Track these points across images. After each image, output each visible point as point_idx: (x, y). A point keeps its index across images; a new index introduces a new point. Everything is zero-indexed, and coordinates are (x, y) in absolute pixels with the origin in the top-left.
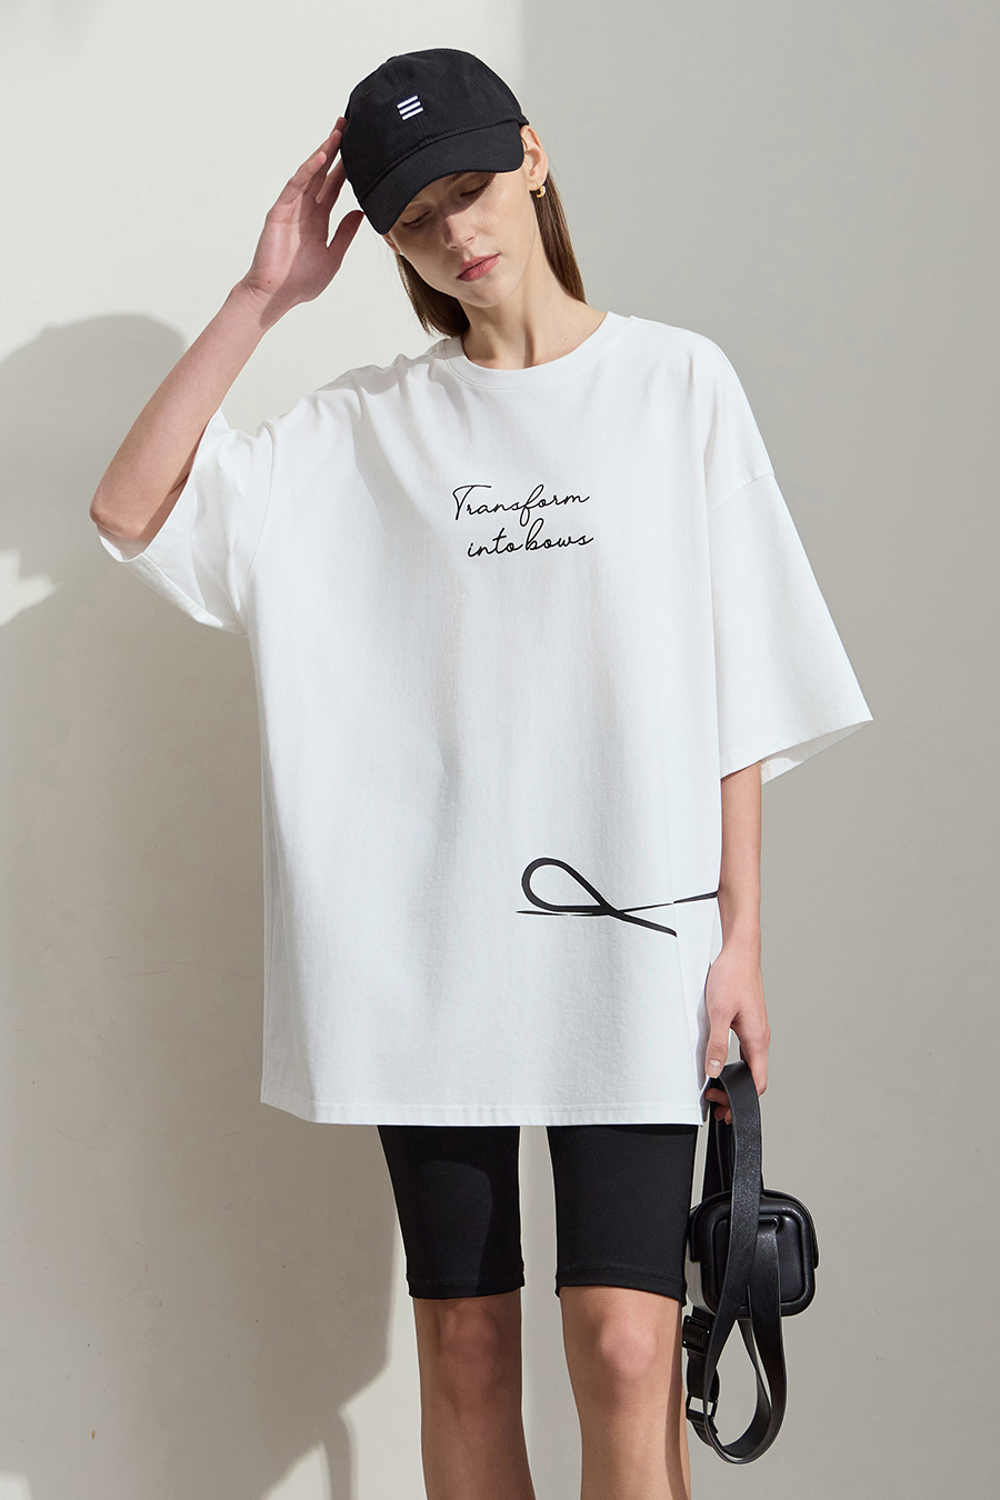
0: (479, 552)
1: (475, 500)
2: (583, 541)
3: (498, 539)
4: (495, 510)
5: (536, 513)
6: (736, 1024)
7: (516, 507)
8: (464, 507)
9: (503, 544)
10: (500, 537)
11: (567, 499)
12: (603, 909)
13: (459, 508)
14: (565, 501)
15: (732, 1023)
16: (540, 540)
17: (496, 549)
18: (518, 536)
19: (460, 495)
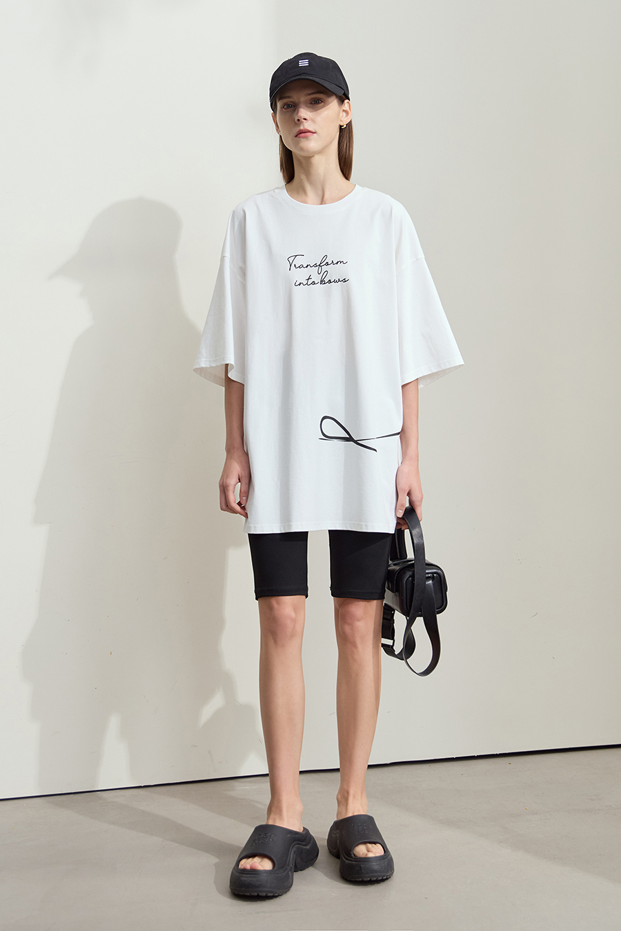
0: (300, 285)
1: (298, 261)
2: (345, 281)
3: (308, 279)
4: (307, 267)
5: (325, 268)
6: (409, 494)
7: (315, 265)
8: (293, 265)
9: (310, 281)
12: (350, 439)
13: (291, 265)
14: (337, 263)
15: (408, 493)
16: (326, 280)
17: (307, 283)
19: (291, 260)
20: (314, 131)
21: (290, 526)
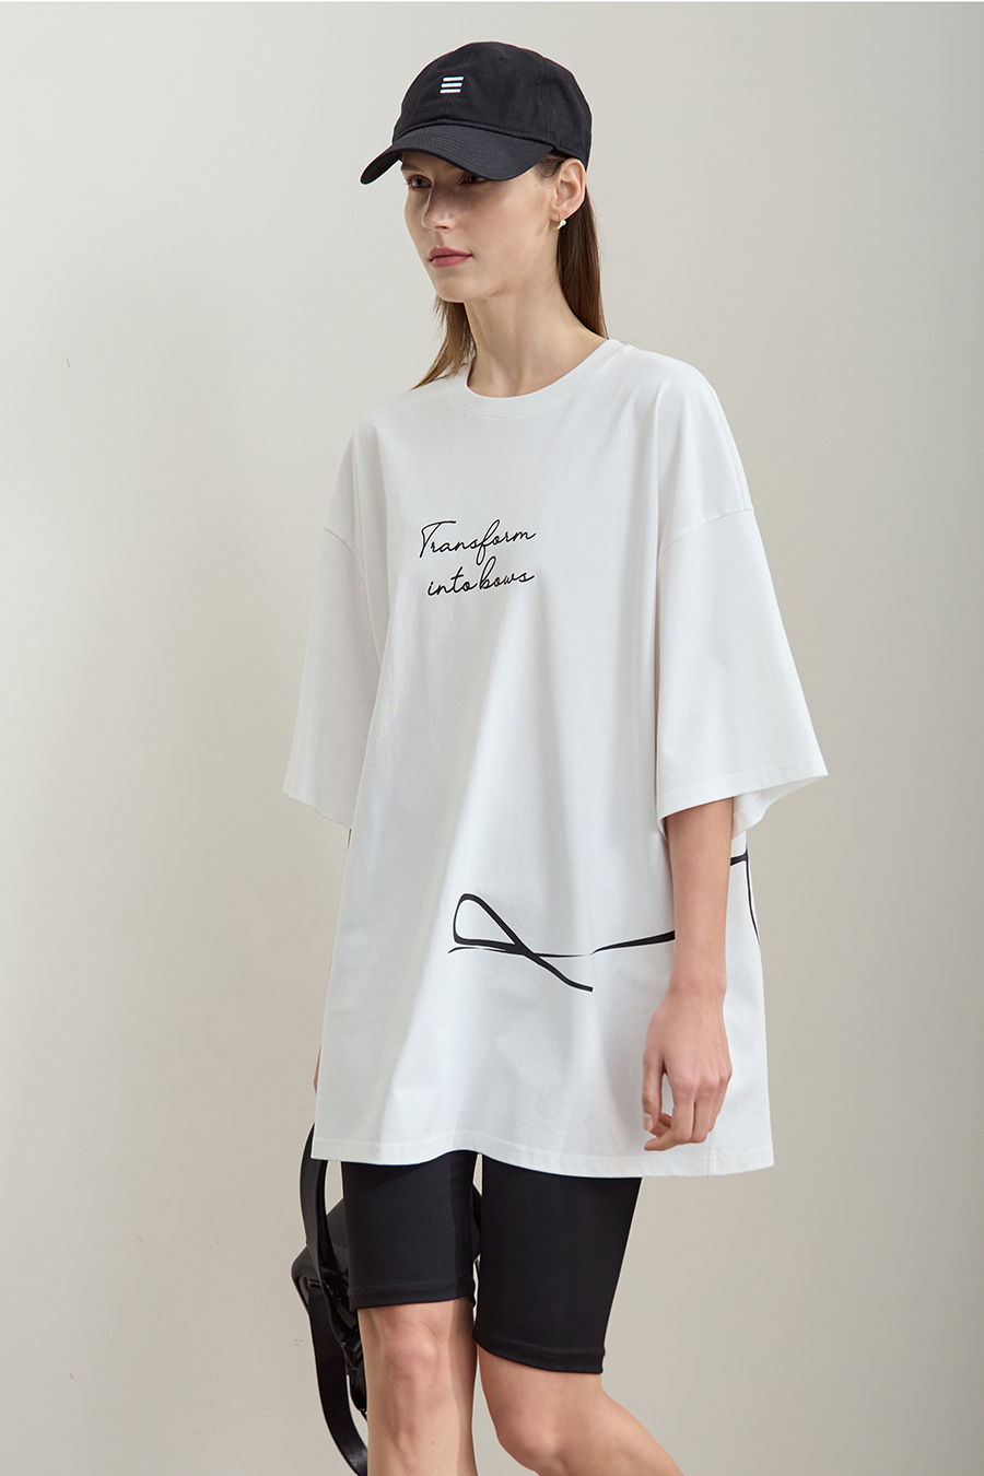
0: (438, 591)
1: (440, 536)
2: (524, 578)
3: (456, 578)
4: (456, 548)
5: (491, 550)
7: (474, 545)
8: (429, 545)
9: (460, 583)
10: (458, 576)
11: (517, 535)
12: (517, 947)
13: (425, 545)
14: (515, 538)
16: (492, 579)
17: (453, 588)
18: (472, 575)
19: (427, 532)
20: (468, 252)
21: (376, 1151)
